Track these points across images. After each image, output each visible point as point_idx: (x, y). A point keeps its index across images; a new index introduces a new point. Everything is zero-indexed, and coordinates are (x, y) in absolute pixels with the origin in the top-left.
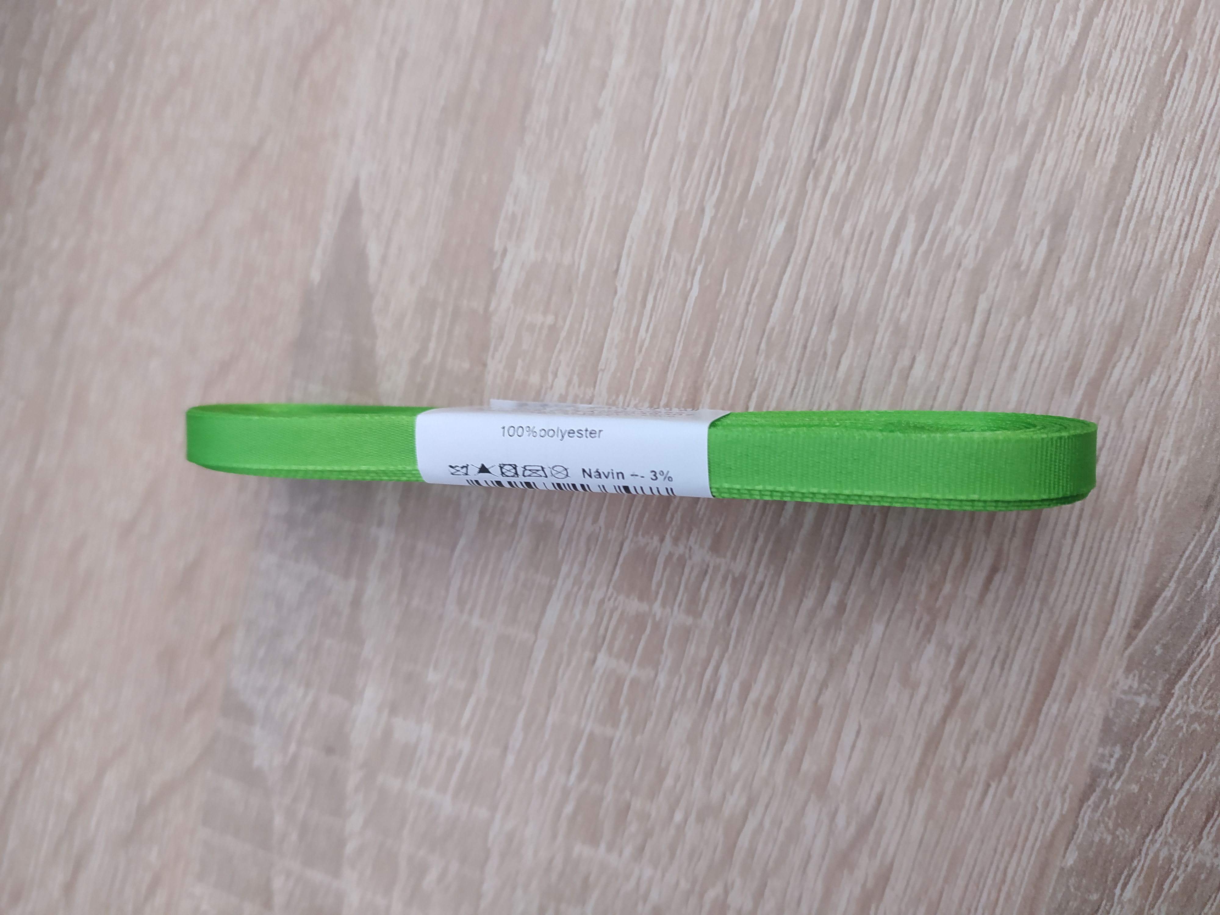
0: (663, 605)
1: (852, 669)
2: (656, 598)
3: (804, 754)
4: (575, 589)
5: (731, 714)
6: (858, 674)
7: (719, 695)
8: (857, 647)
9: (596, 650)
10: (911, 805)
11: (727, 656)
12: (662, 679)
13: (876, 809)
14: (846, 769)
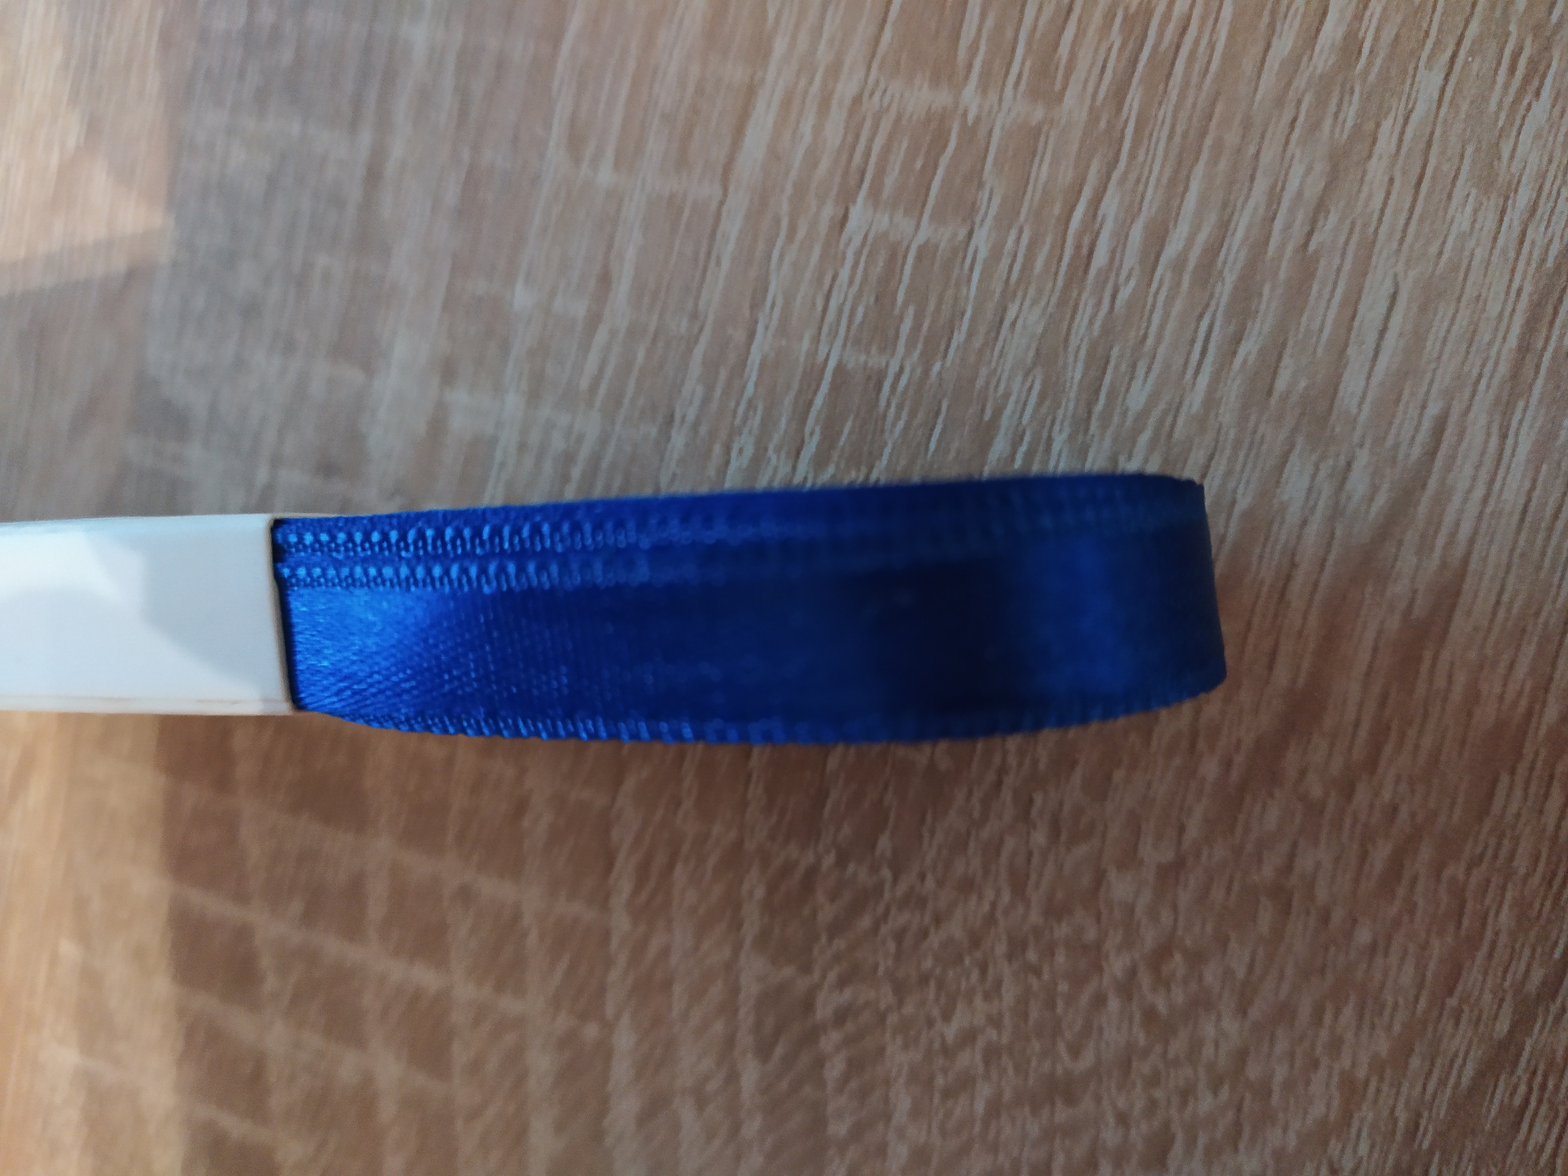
0: (984, 87)
1: (1377, 169)
2: (967, 77)
3: (1280, 357)
4: (803, 83)
5: (1124, 294)
6: (1391, 180)
7: (1100, 258)
8: (1386, 125)
9: (847, 198)
10: (1504, 437)
11: (1116, 175)
12: (982, 240)
13: (1431, 453)
14: (1369, 378)
